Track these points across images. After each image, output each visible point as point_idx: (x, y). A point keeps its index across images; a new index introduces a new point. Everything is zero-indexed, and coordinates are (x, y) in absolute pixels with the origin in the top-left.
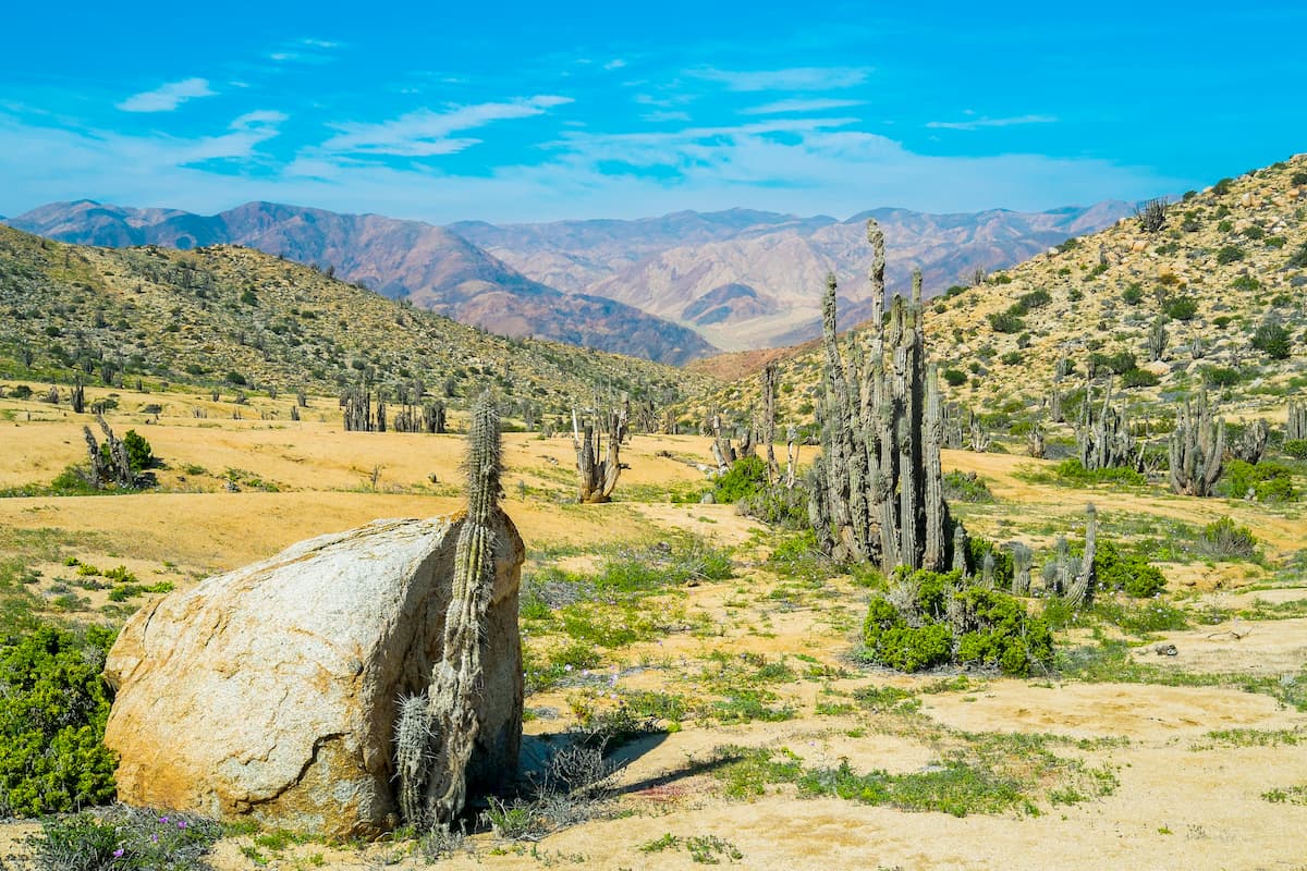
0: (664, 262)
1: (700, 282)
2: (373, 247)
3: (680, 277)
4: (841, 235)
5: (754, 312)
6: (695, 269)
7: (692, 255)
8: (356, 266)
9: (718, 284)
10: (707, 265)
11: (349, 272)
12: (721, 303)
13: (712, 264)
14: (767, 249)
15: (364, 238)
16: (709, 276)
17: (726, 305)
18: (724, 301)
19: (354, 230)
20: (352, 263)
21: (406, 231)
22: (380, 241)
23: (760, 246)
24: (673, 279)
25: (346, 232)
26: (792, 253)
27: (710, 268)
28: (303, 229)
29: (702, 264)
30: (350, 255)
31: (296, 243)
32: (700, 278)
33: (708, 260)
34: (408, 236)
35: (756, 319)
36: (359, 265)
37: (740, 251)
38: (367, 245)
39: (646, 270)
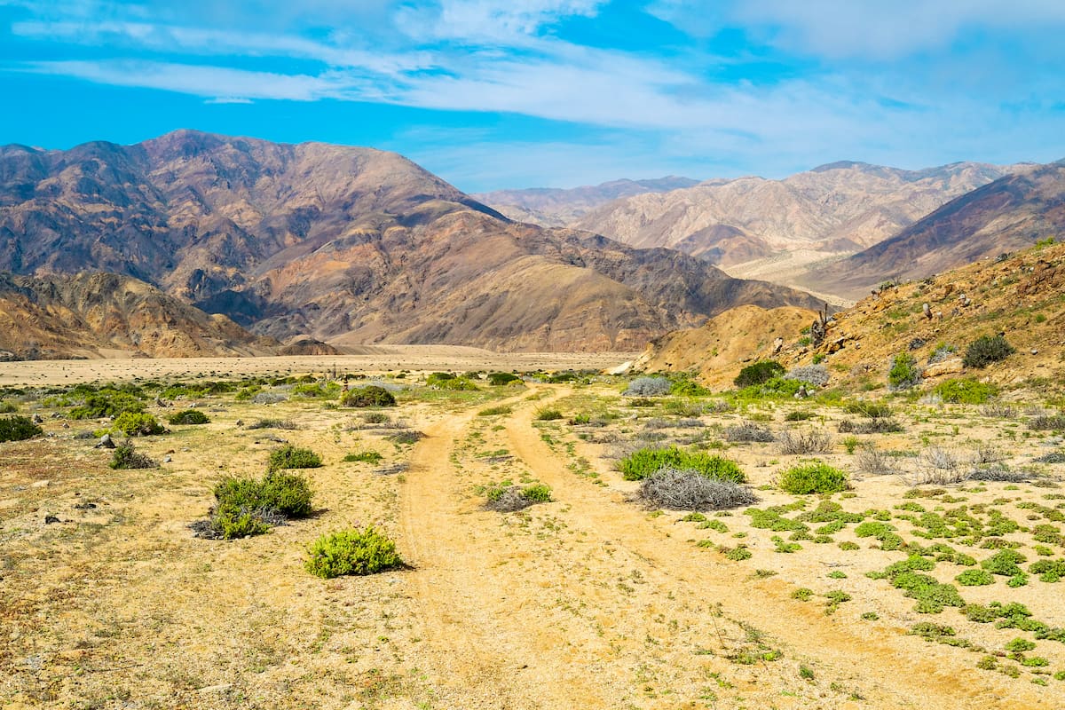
0: (632, 207)
1: (675, 226)
2: (313, 174)
3: (651, 222)
4: (814, 182)
5: (750, 253)
6: (667, 214)
7: (661, 201)
8: (292, 196)
9: (697, 227)
10: (681, 208)
11: (285, 201)
12: (709, 245)
13: (686, 207)
14: (741, 194)
15: (303, 166)
16: (684, 221)
17: (717, 246)
18: (712, 241)
19: (293, 158)
20: (289, 193)
21: (353, 156)
22: (322, 167)
23: (734, 191)
24: (643, 225)
25: (284, 161)
26: (772, 197)
27: (684, 212)
28: (235, 158)
29: (675, 207)
30: (287, 185)
31: (225, 172)
32: (675, 222)
33: (683, 203)
34: (355, 161)
35: (755, 261)
36: (295, 194)
37: (712, 196)
38: (308, 173)
39: (612, 216)
